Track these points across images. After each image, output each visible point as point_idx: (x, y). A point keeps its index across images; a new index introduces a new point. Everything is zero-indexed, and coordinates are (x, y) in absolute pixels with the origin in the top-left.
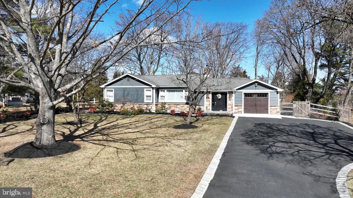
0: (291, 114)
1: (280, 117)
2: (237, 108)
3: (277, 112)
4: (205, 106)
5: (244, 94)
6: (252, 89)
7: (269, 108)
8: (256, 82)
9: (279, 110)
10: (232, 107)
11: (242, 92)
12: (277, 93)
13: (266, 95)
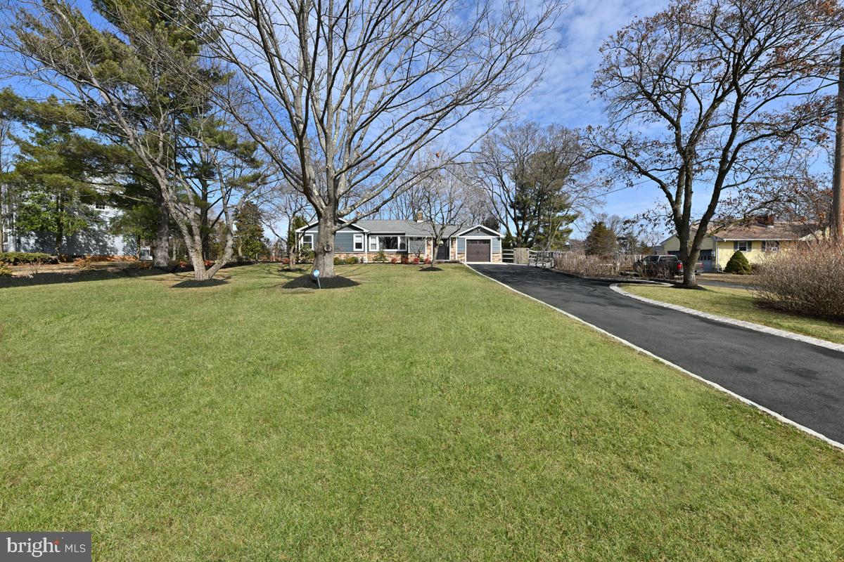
0: (512, 261)
1: (501, 263)
2: (459, 255)
3: (499, 260)
4: (426, 254)
5: (467, 240)
6: (475, 235)
7: (492, 255)
8: (479, 228)
9: (501, 257)
10: (455, 255)
11: (464, 238)
12: (499, 239)
13: (488, 241)
